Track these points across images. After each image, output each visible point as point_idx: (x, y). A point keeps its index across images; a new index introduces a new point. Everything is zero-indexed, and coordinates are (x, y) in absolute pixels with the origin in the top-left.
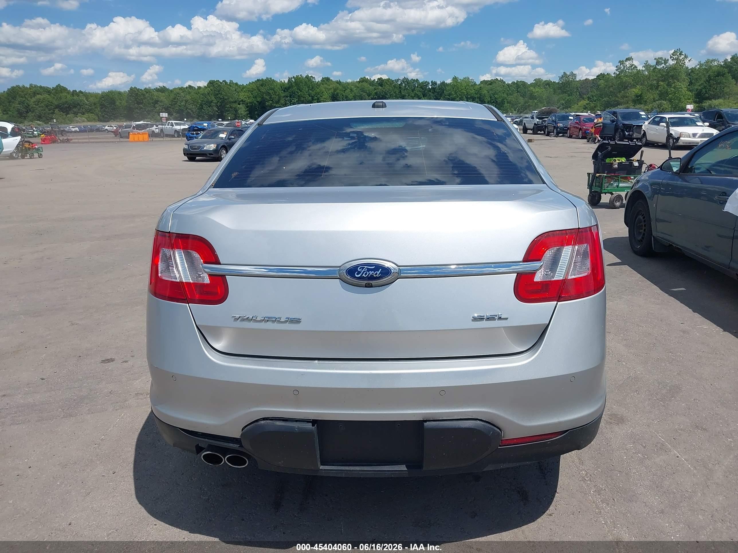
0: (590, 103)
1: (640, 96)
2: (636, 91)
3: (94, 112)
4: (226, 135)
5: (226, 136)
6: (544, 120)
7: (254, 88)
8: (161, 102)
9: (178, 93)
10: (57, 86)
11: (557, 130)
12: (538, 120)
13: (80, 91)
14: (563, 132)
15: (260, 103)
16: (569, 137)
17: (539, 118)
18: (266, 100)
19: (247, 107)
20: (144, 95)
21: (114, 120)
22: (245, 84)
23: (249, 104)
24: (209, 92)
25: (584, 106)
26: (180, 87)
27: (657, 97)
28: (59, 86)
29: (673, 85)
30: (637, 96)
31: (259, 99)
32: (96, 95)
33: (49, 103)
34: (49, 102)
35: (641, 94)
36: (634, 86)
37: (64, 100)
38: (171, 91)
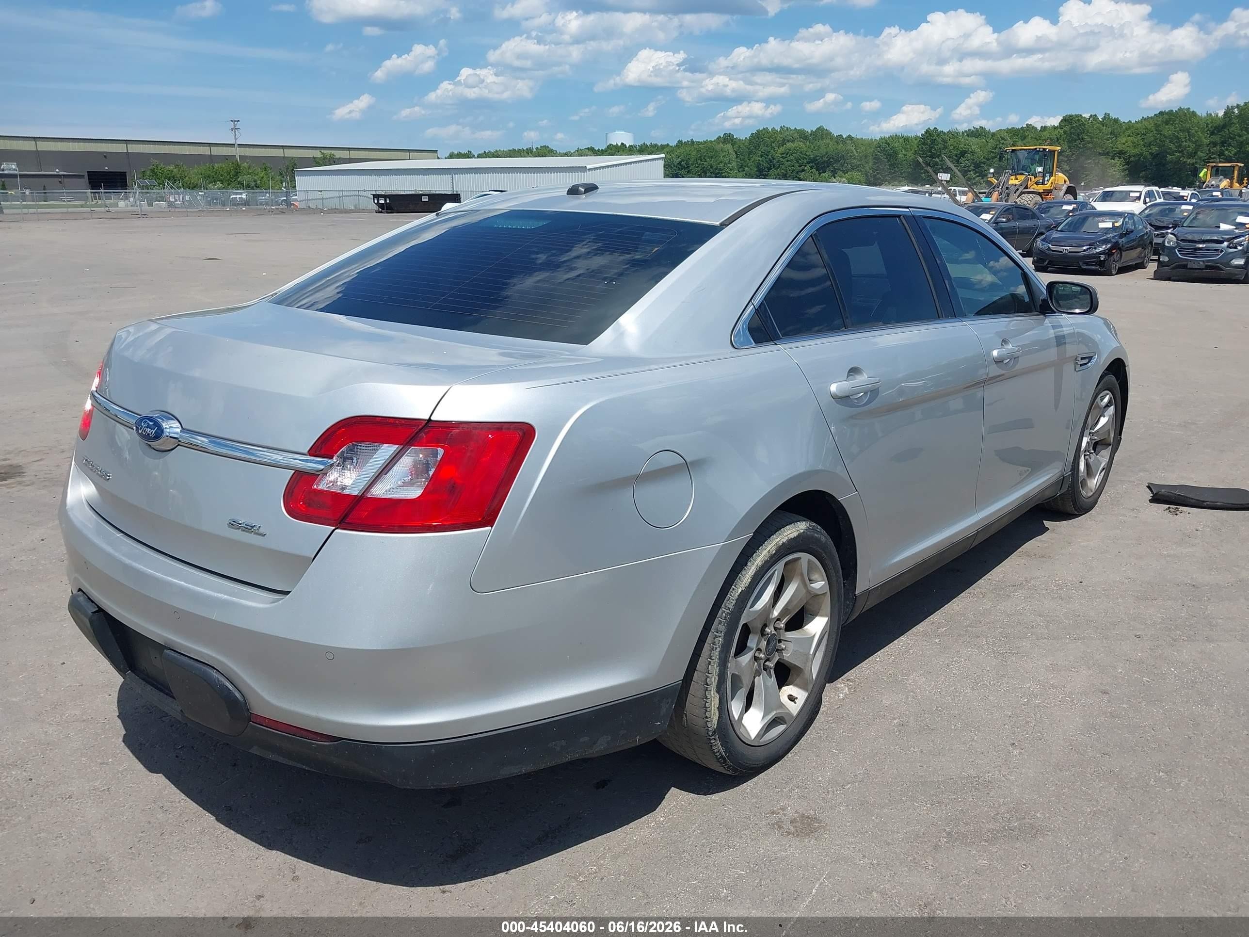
3: (862, 170)
4: (992, 216)
5: (992, 218)
7: (1149, 127)
8: (972, 153)
9: (1003, 139)
10: (818, 129)
13: (849, 136)
15: (1155, 156)
18: (1168, 151)
19: (1127, 163)
20: (944, 141)
21: (890, 183)
22: (1133, 121)
23: (1132, 159)
24: (1058, 136)
26: (1010, 128)
28: (820, 129)
31: (1155, 149)
32: (870, 143)
33: (802, 156)
34: (801, 153)
37: (823, 150)
38: (993, 135)
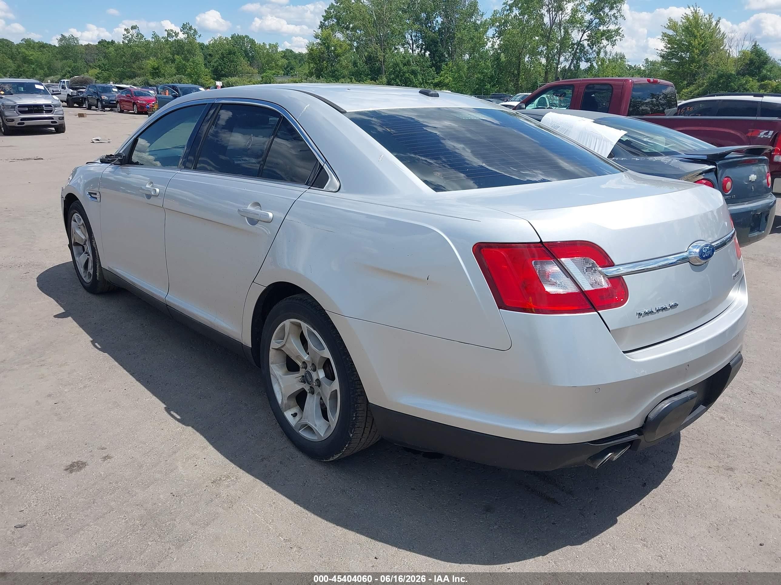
0: (103, 72)
1: (157, 68)
2: (151, 62)
6: (79, 90)
11: (102, 103)
12: (72, 91)
14: (110, 106)
16: (119, 112)
17: (73, 89)
25: (96, 75)
27: (174, 71)
29: (191, 60)
30: (154, 69)
35: (158, 67)
36: (147, 58)
